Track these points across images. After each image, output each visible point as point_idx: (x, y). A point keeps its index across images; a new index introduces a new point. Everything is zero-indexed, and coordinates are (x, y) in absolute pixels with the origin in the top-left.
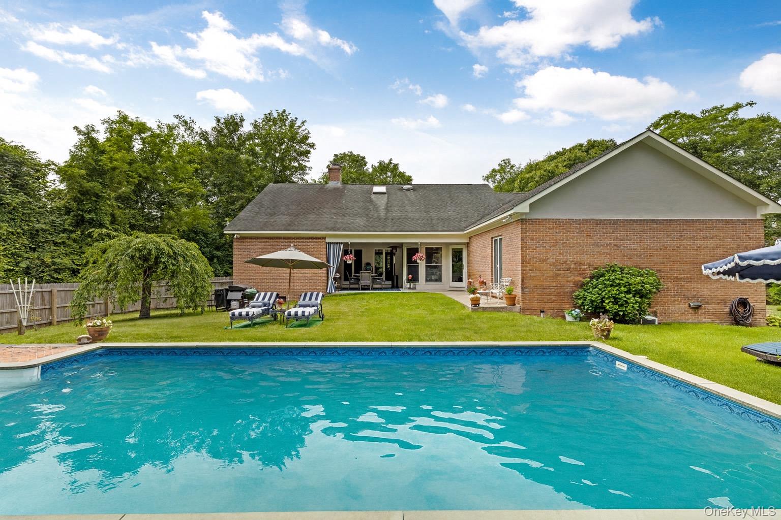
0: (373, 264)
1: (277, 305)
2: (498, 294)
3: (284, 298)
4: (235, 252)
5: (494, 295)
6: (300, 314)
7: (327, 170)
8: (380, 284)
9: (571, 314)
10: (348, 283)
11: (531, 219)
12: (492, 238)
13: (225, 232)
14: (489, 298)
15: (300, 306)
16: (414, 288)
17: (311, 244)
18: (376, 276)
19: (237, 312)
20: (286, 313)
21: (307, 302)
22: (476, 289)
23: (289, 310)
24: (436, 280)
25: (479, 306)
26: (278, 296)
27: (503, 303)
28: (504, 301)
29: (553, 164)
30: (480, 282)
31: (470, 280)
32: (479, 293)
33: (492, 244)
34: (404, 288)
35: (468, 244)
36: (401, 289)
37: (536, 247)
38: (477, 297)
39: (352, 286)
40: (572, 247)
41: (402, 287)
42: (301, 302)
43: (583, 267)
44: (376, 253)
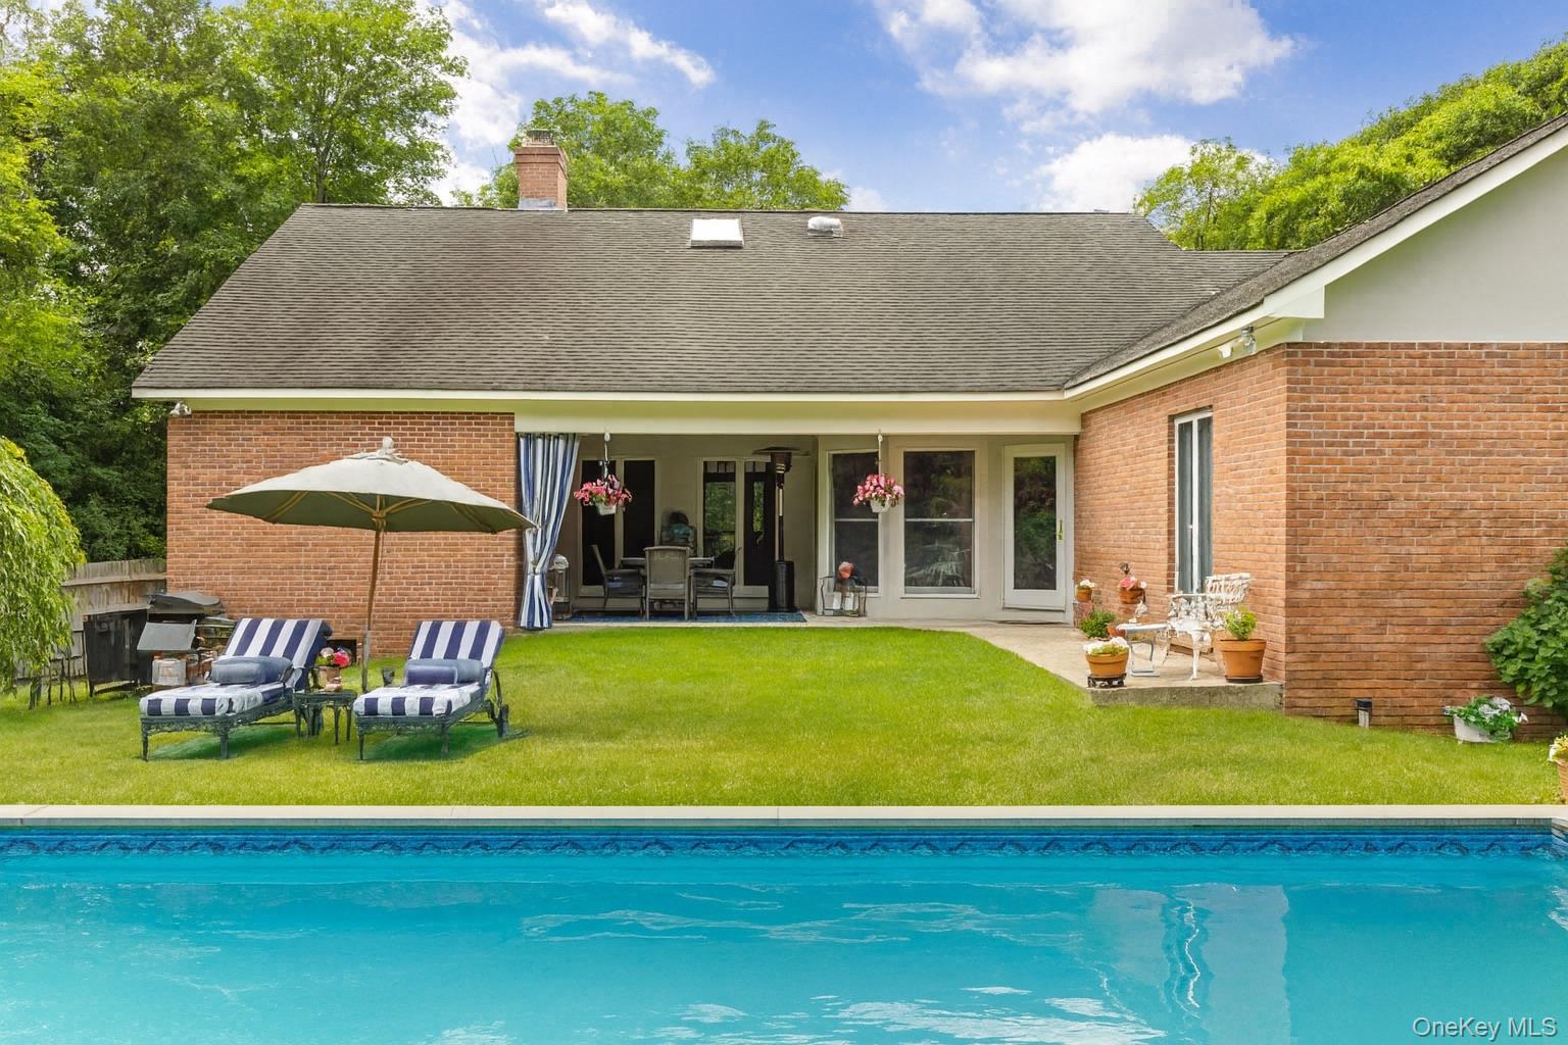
0: (697, 520)
1: (322, 675)
2: (1196, 637)
3: (351, 645)
4: (174, 469)
5: (1179, 640)
6: (412, 707)
7: (512, 155)
8: (725, 593)
9: (1477, 715)
10: (598, 590)
11: (1328, 345)
12: (1172, 418)
13: (136, 394)
14: (1161, 653)
15: (414, 679)
16: (859, 613)
17: (457, 438)
18: (710, 566)
19: (168, 699)
20: (359, 704)
21: (438, 663)
22: (1110, 619)
23: (371, 695)
24: (950, 581)
25: (1121, 684)
26: (323, 639)
27: (1216, 673)
28: (1219, 662)
29: (1395, 148)
30: (1124, 589)
31: (1085, 583)
32: (1122, 633)
33: (1171, 441)
34: (820, 609)
35: (1075, 443)
36: (806, 616)
37: (1345, 453)
38: (1113, 652)
39: (614, 604)
40: (1484, 454)
41: (812, 608)
42: (415, 661)
43: (1524, 531)
44: (709, 478)
